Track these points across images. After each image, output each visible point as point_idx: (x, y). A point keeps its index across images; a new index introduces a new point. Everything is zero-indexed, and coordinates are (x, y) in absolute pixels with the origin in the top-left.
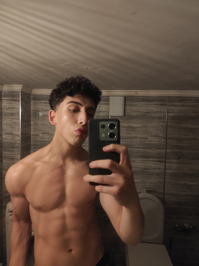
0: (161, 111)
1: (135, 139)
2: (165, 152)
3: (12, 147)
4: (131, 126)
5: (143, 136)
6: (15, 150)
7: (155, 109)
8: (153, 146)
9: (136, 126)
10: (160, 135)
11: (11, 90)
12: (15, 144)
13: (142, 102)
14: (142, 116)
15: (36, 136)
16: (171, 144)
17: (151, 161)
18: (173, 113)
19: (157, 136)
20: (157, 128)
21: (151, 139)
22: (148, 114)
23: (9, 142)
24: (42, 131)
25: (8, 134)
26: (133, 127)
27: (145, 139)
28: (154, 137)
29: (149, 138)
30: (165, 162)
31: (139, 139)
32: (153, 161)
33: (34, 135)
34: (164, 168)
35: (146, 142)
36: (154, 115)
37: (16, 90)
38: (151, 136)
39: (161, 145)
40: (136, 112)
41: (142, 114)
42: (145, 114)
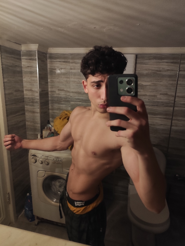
0: (172, 69)
1: (144, 96)
2: (172, 110)
3: (33, 102)
4: (141, 84)
5: (152, 94)
6: (35, 104)
7: (167, 67)
8: (161, 104)
9: (146, 84)
10: (169, 93)
11: (28, 50)
12: (35, 99)
13: (153, 60)
14: (152, 74)
15: (53, 93)
16: (180, 102)
17: (158, 118)
19: (166, 94)
20: (167, 86)
22: (158, 72)
23: (30, 97)
24: (58, 88)
25: (29, 91)
26: (143, 85)
27: (153, 97)
28: (163, 95)
29: (159, 96)
30: (172, 119)
31: (148, 97)
32: (160, 118)
33: (52, 92)
34: (170, 125)
35: (154, 100)
36: (164, 73)
37: (33, 50)
38: (161, 94)
39: (169, 103)
40: (147, 70)
41: (153, 72)
42: (156, 72)
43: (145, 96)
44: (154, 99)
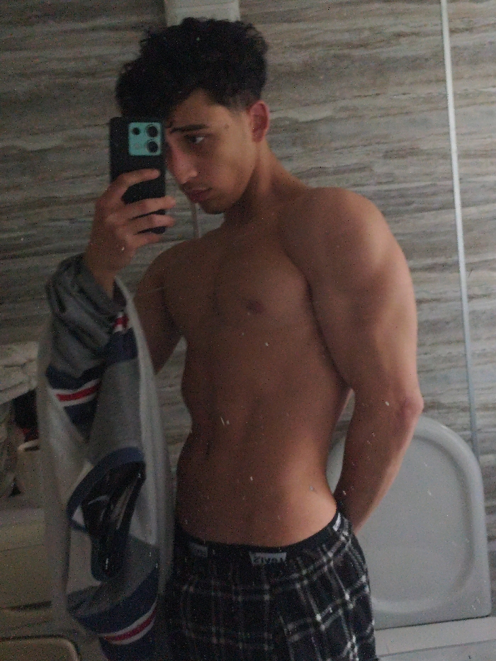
0: (414, 30)
1: (313, 179)
4: (286, 119)
5: (350, 160)
8: (399, 205)
9: (310, 118)
10: (425, 146)
14: (329, 65)
16: (480, 179)
18: (469, 30)
19: (413, 152)
20: (407, 113)
21: (385, 169)
22: (357, 53)
26: (297, 122)
27: (357, 175)
28: (403, 157)
29: (380, 168)
31: (331, 178)
35: (365, 189)
36: (386, 52)
38: (388, 155)
39: (434, 194)
40: (300, 47)
41: (332, 52)
42: (346, 51)
43: (316, 176)
44: (363, 185)
